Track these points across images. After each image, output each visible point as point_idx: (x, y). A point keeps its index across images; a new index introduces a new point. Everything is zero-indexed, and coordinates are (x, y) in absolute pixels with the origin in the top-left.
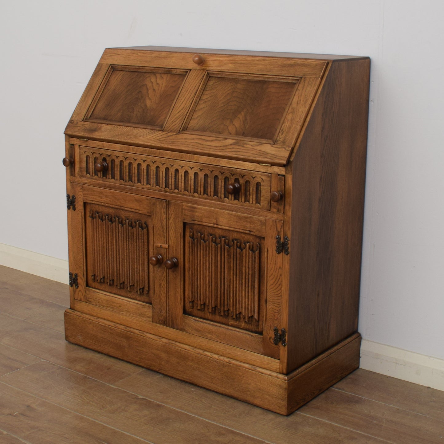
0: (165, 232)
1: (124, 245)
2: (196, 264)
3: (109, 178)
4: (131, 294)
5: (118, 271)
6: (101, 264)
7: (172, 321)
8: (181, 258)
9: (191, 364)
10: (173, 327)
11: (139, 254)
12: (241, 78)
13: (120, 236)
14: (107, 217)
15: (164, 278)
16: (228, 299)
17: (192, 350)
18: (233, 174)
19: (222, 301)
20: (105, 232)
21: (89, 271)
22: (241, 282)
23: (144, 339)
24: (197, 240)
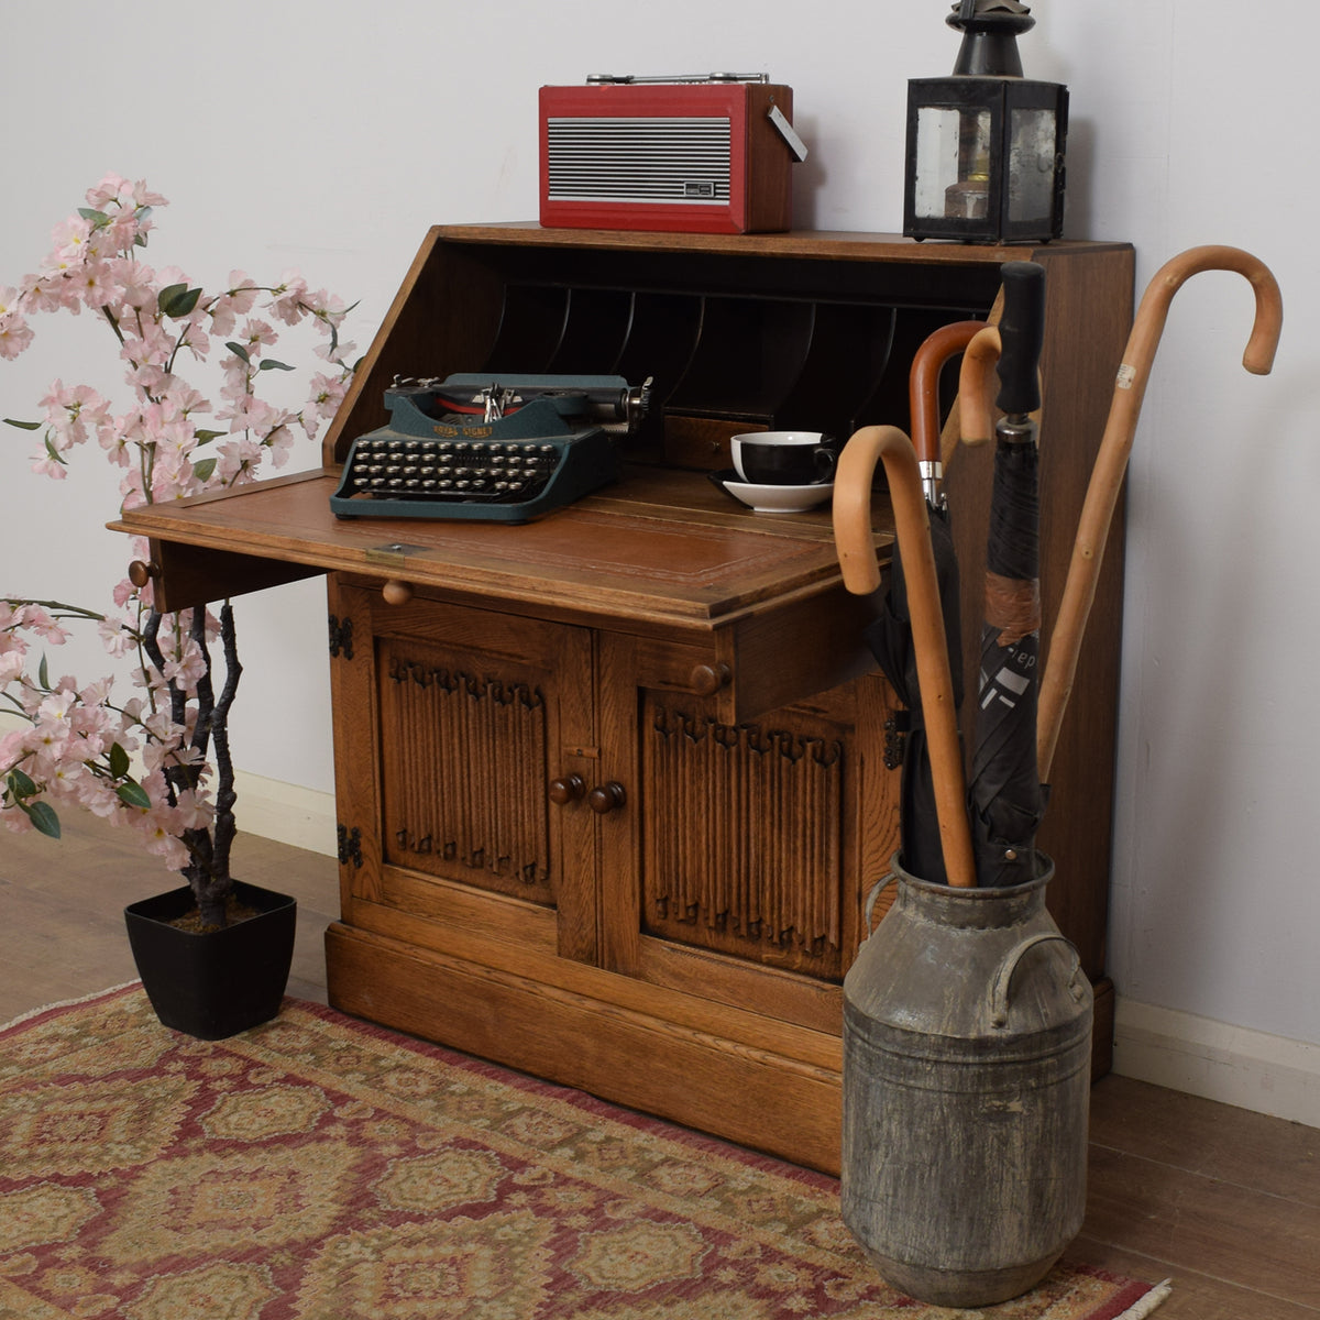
0: (590, 716)
1: (481, 750)
2: (673, 800)
4: (500, 882)
5: (467, 822)
6: (422, 801)
7: (611, 952)
8: (632, 786)
9: (663, 1065)
10: (613, 968)
11: (522, 774)
13: (471, 726)
14: (435, 675)
15: (589, 836)
16: (760, 892)
17: (664, 1030)
19: (743, 898)
20: (430, 716)
21: (389, 821)
22: (792, 845)
23: (535, 1000)
24: (676, 736)
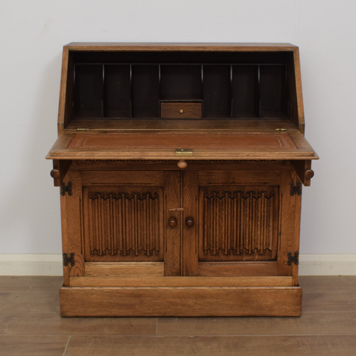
0: (179, 198)
4: (138, 258)
5: (124, 241)
6: (104, 238)
7: (187, 270)
8: (196, 217)
9: (210, 300)
10: (187, 275)
13: (127, 209)
14: (111, 195)
15: (178, 236)
17: (211, 289)
19: (238, 243)
20: (108, 209)
22: (256, 224)
24: (213, 199)
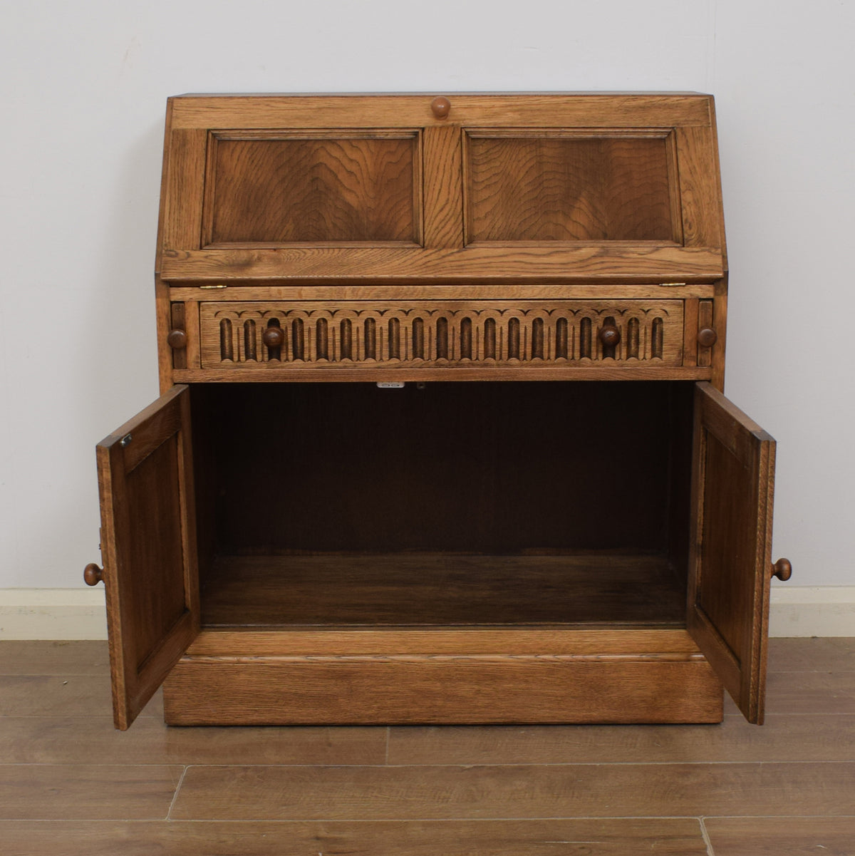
3: (287, 360)
12: (543, 136)
17: (511, 660)
18: (599, 311)
